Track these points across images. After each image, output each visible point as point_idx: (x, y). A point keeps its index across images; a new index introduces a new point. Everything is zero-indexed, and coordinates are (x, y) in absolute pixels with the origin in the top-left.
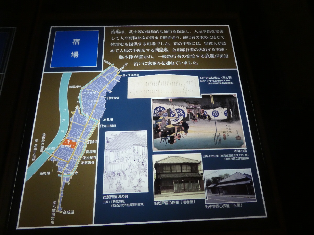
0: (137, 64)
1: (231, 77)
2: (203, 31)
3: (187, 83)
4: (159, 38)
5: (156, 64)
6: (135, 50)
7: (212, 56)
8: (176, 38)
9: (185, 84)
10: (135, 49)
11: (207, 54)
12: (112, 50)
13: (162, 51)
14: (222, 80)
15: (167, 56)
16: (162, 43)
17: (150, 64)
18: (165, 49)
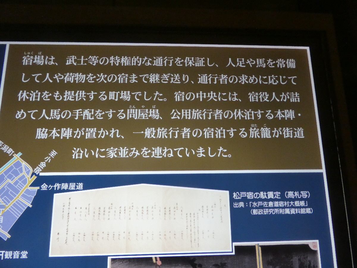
0: (81, 154)
1: (308, 194)
2: (248, 62)
3: (201, 210)
4: (139, 79)
5: (128, 154)
6: (77, 113)
7: (266, 133)
8: (181, 80)
9: (196, 215)
10: (78, 111)
11: (253, 128)
12: (20, 113)
13: (145, 118)
14: (285, 202)
15: (155, 131)
16: (145, 93)
17: (112, 155)
18: (152, 111)
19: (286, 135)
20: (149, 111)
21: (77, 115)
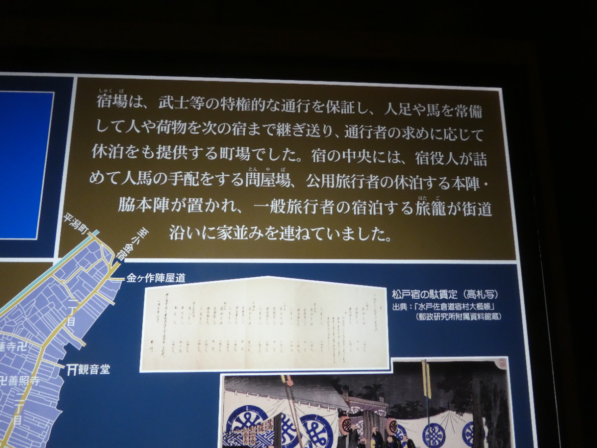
0: (182, 234)
1: (495, 294)
2: (416, 108)
3: (348, 314)
4: (262, 130)
5: (247, 235)
6: (176, 176)
7: (439, 209)
8: (321, 132)
9: (341, 320)
10: (176, 173)
11: (421, 202)
12: (95, 176)
13: (270, 185)
14: (464, 305)
15: (285, 204)
16: (271, 149)
17: (225, 236)
18: (281, 175)
19: (467, 212)
20: (276, 175)
21: (176, 180)
